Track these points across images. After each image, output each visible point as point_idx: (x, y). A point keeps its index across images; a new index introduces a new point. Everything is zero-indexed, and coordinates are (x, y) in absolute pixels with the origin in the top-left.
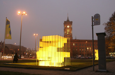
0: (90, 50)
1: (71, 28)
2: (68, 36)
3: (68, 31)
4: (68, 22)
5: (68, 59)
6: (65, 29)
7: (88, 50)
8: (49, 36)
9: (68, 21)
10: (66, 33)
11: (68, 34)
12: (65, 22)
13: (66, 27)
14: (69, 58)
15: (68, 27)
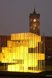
1: (38, 23)
2: (34, 32)
3: (35, 26)
4: (34, 15)
5: (42, 61)
6: (31, 23)
8: (19, 34)
9: (34, 13)
10: (32, 28)
11: (34, 30)
12: (31, 14)
13: (32, 20)
14: (44, 60)
15: (35, 20)
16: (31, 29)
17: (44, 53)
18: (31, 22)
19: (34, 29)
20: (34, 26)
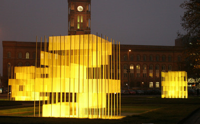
0: (138, 72)
1: (87, 14)
3: (80, 20)
7: (133, 72)
10: (73, 25)
13: (73, 9)
15: (80, 8)
16: (71, 28)
17: (119, 79)
18: (71, 11)
19: (78, 28)
20: (78, 21)
